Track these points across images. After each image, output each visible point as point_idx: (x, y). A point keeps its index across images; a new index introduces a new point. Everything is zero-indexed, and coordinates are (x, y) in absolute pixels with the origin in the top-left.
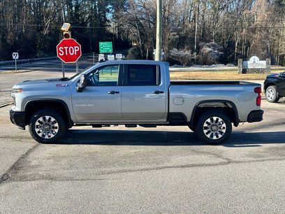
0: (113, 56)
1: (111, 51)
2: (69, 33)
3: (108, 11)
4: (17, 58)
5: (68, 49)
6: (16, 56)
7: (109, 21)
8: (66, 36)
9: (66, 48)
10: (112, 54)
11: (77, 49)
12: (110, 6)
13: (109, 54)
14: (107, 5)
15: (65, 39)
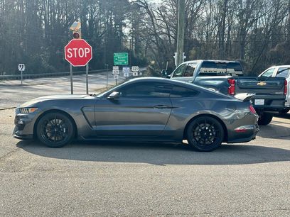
0: (129, 68)
1: (126, 63)
2: (79, 33)
3: (125, 25)
5: (77, 51)
6: (22, 68)
7: (125, 36)
8: (76, 36)
9: (75, 49)
10: (128, 66)
11: (87, 51)
12: (127, 20)
13: (125, 66)
14: (124, 19)
15: (74, 39)
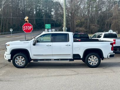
1: (50, 28)
2: (28, 21)
4: (12, 31)
5: (27, 27)
6: (11, 30)
7: (52, 16)
8: (26, 22)
9: (26, 27)
10: (50, 29)
11: (31, 27)
12: (53, 9)
14: (52, 9)
15: (26, 23)
